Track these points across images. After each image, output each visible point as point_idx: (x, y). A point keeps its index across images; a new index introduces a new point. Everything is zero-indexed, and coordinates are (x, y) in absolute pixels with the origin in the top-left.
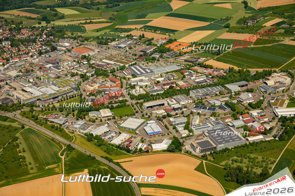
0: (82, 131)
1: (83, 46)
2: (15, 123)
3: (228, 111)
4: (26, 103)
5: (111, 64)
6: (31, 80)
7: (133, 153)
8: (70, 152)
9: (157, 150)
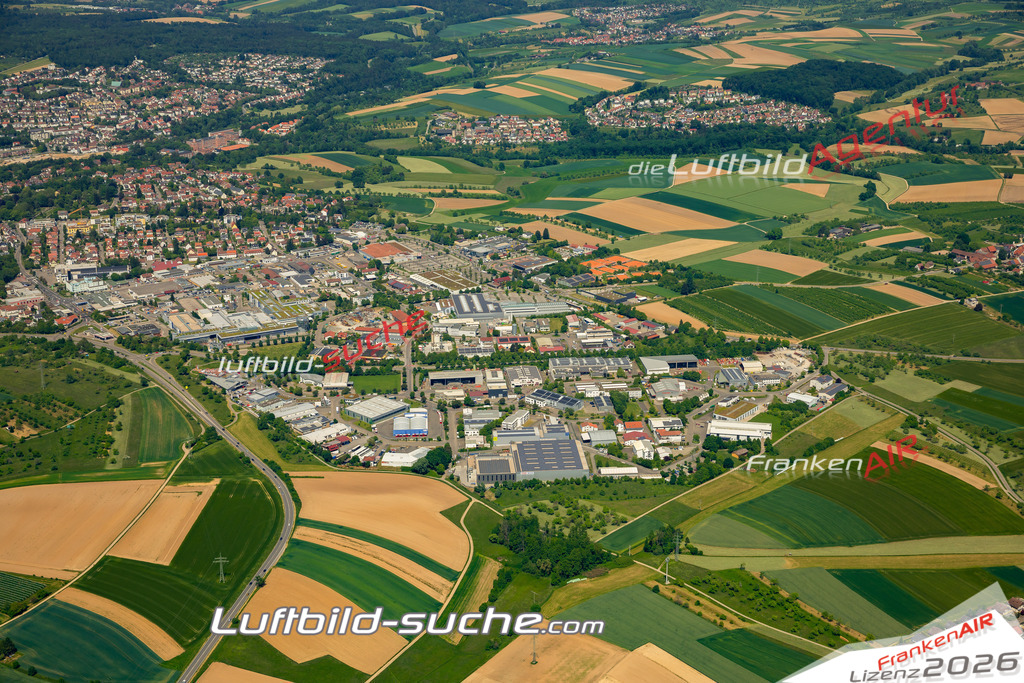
0: (258, 408)
1: (394, 241)
2: (136, 376)
3: (606, 410)
4: (182, 339)
5: (424, 285)
6: (227, 298)
7: (335, 465)
8: (206, 443)
9: (390, 465)
